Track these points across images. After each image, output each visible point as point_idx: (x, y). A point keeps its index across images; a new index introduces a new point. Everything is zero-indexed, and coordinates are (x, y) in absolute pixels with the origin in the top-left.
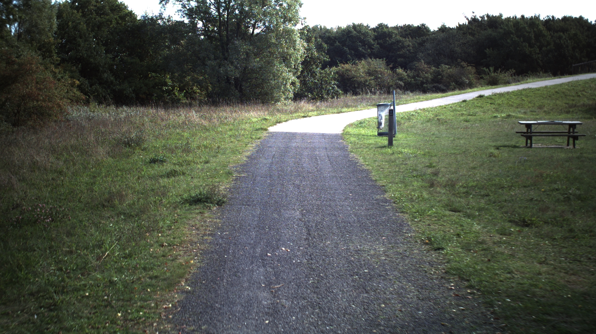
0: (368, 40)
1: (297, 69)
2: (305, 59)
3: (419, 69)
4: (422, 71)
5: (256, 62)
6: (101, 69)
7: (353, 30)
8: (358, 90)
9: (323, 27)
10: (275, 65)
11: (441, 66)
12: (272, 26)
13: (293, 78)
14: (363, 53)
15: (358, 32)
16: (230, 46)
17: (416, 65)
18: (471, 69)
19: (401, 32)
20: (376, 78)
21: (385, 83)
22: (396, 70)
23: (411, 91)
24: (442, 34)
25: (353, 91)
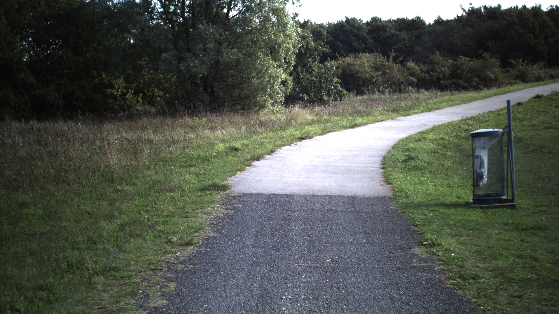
0: (362, 34)
1: (288, 63)
2: (298, 51)
3: (434, 63)
4: (438, 64)
7: (346, 24)
8: (363, 89)
10: (258, 58)
11: (459, 58)
12: (253, 4)
13: (284, 75)
14: (357, 47)
15: (351, 27)
17: (430, 58)
18: (495, 62)
19: (395, 26)
20: (384, 74)
21: (394, 79)
22: (407, 64)
23: (425, 89)
24: (441, 26)
25: (356, 90)
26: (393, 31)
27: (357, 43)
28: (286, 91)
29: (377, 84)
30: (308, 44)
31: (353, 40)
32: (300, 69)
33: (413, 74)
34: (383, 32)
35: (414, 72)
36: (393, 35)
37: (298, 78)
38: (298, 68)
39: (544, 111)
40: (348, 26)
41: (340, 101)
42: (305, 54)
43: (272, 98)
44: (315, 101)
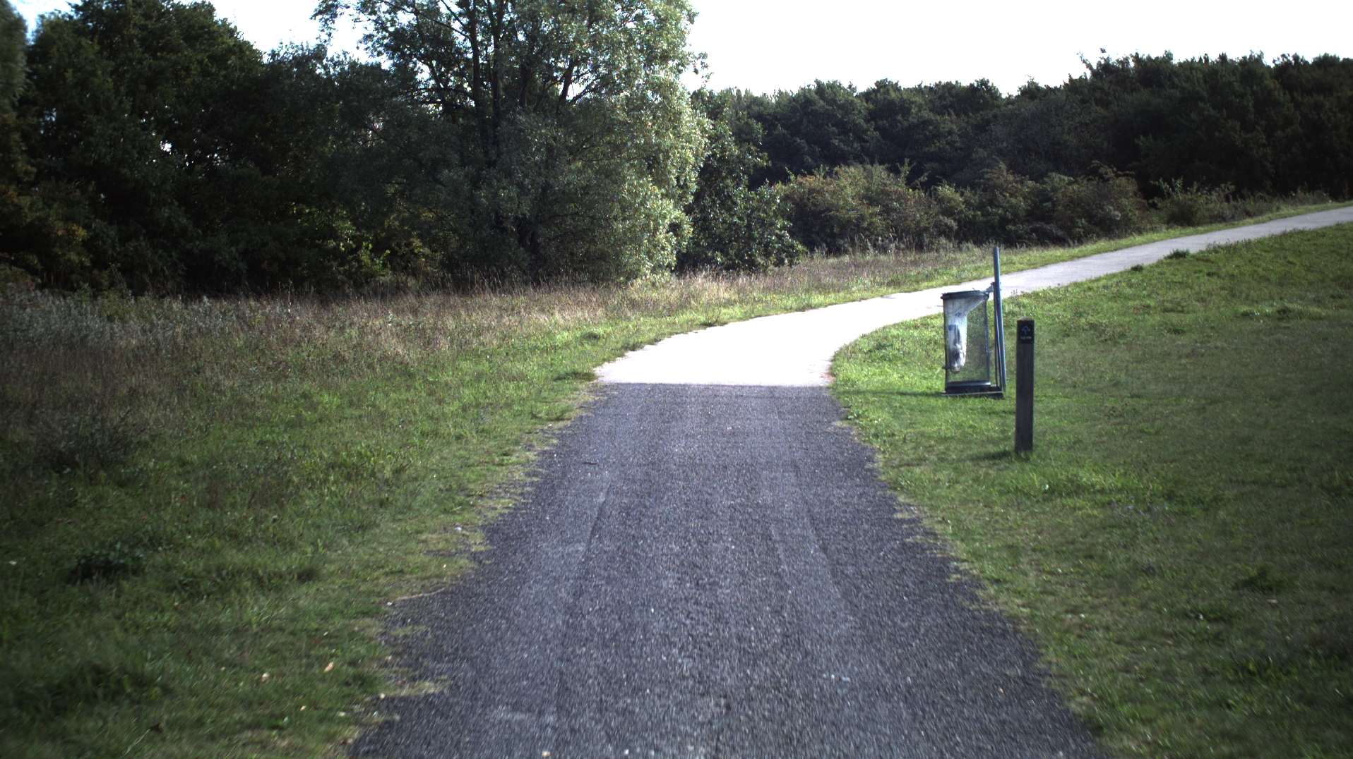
0: (854, 121)
1: (684, 187)
2: (705, 164)
3: (995, 187)
4: (1003, 190)
5: (572, 174)
6: (153, 195)
7: (817, 97)
8: (841, 242)
9: (743, 94)
10: (624, 181)
11: (1049, 177)
12: (615, 74)
13: (674, 213)
14: (842, 151)
15: (828, 103)
16: (504, 127)
17: (986, 176)
18: (1127, 184)
19: (931, 101)
20: (887, 210)
21: (909, 222)
22: (936, 190)
23: (975, 243)
24: (1032, 103)
25: (828, 245)
26: (926, 114)
27: (840, 140)
28: (679, 243)
29: (872, 233)
30: (723, 150)
31: (833, 133)
32: (707, 201)
33: (949, 212)
34: (903, 116)
35: (952, 207)
36: (926, 123)
37: (705, 219)
38: (703, 198)
39: (1180, 283)
40: (822, 102)
41: (790, 265)
42: (718, 171)
43: (651, 258)
44: (739, 265)
